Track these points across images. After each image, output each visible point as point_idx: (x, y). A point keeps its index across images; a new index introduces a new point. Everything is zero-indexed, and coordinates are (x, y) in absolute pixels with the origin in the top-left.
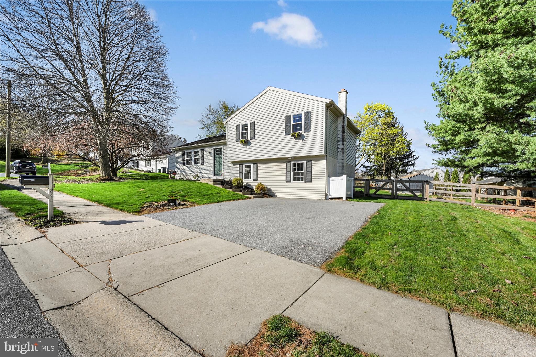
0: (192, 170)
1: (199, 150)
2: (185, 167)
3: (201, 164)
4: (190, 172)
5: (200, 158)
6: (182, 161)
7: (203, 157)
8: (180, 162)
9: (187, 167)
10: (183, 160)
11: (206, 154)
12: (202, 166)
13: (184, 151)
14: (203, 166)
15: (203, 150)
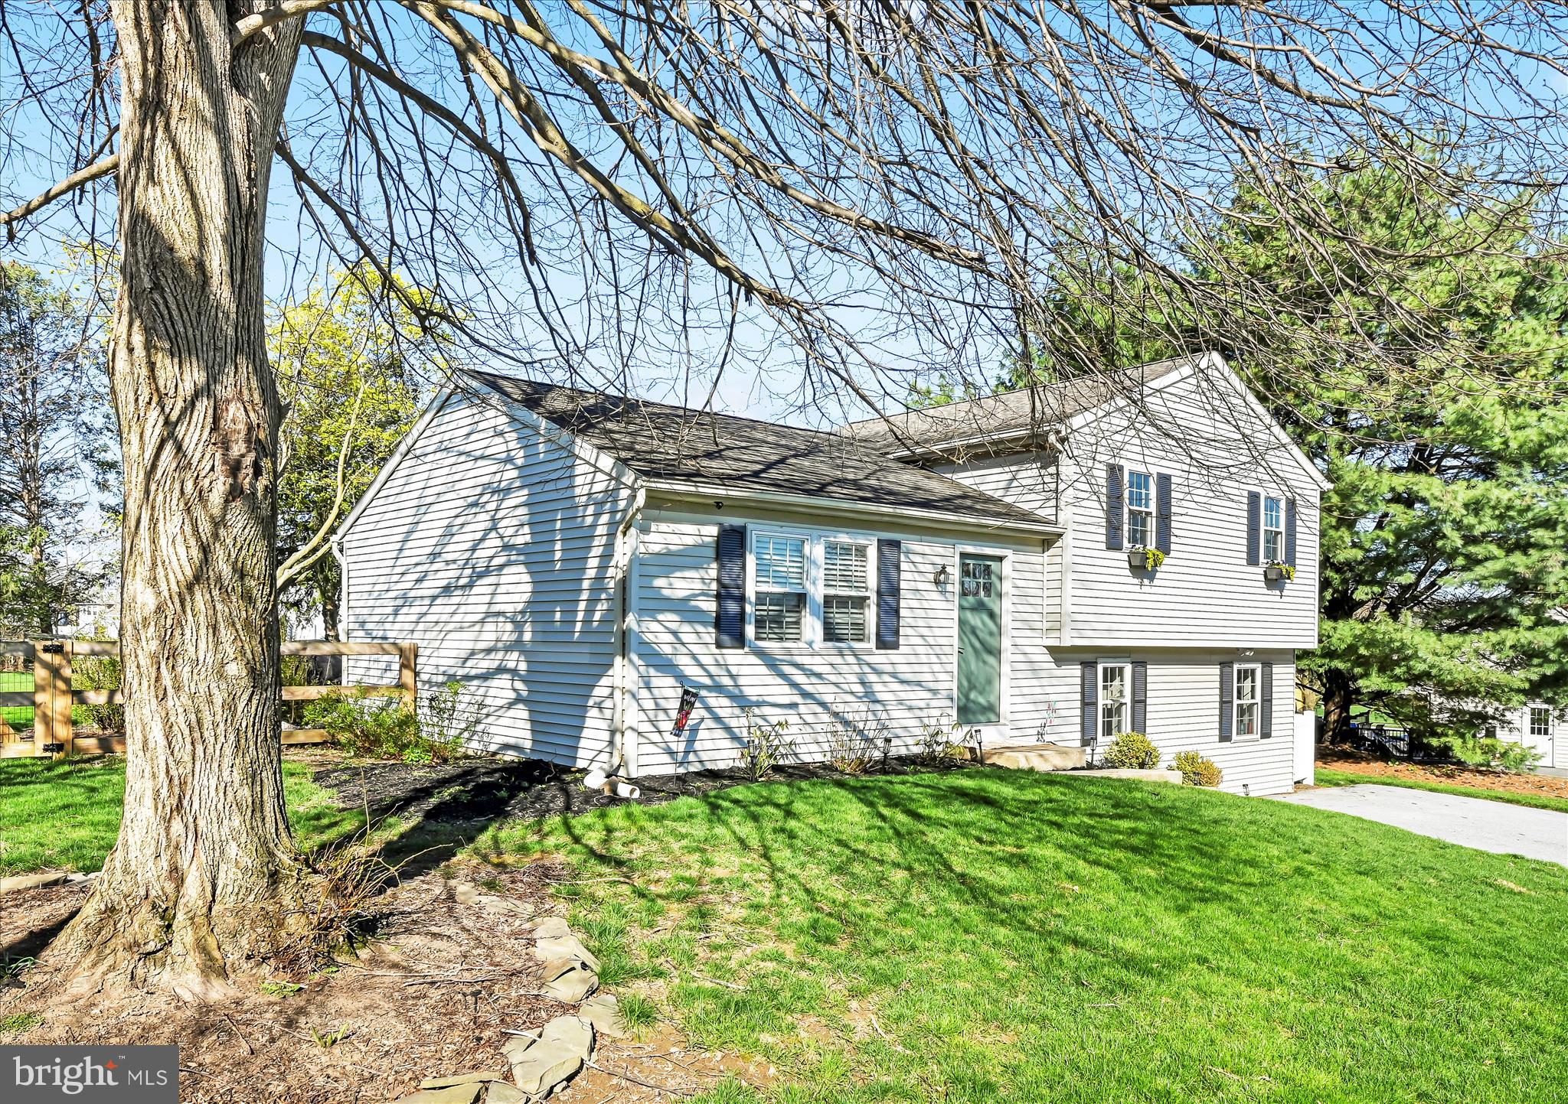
0: (800, 679)
1: (871, 543)
2: (734, 657)
3: (882, 644)
4: (781, 693)
5: (874, 597)
6: (711, 606)
7: (890, 593)
8: (685, 609)
9: (760, 653)
10: (728, 593)
11: (913, 578)
12: (880, 658)
13: (736, 521)
14: (893, 656)
15: (896, 544)
